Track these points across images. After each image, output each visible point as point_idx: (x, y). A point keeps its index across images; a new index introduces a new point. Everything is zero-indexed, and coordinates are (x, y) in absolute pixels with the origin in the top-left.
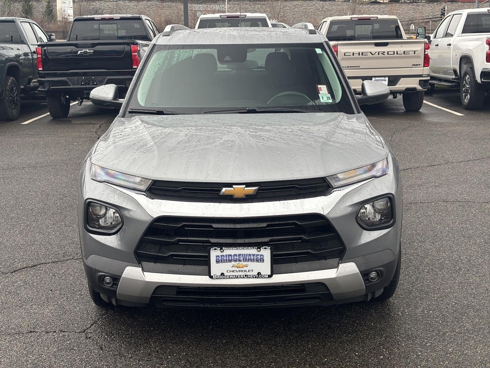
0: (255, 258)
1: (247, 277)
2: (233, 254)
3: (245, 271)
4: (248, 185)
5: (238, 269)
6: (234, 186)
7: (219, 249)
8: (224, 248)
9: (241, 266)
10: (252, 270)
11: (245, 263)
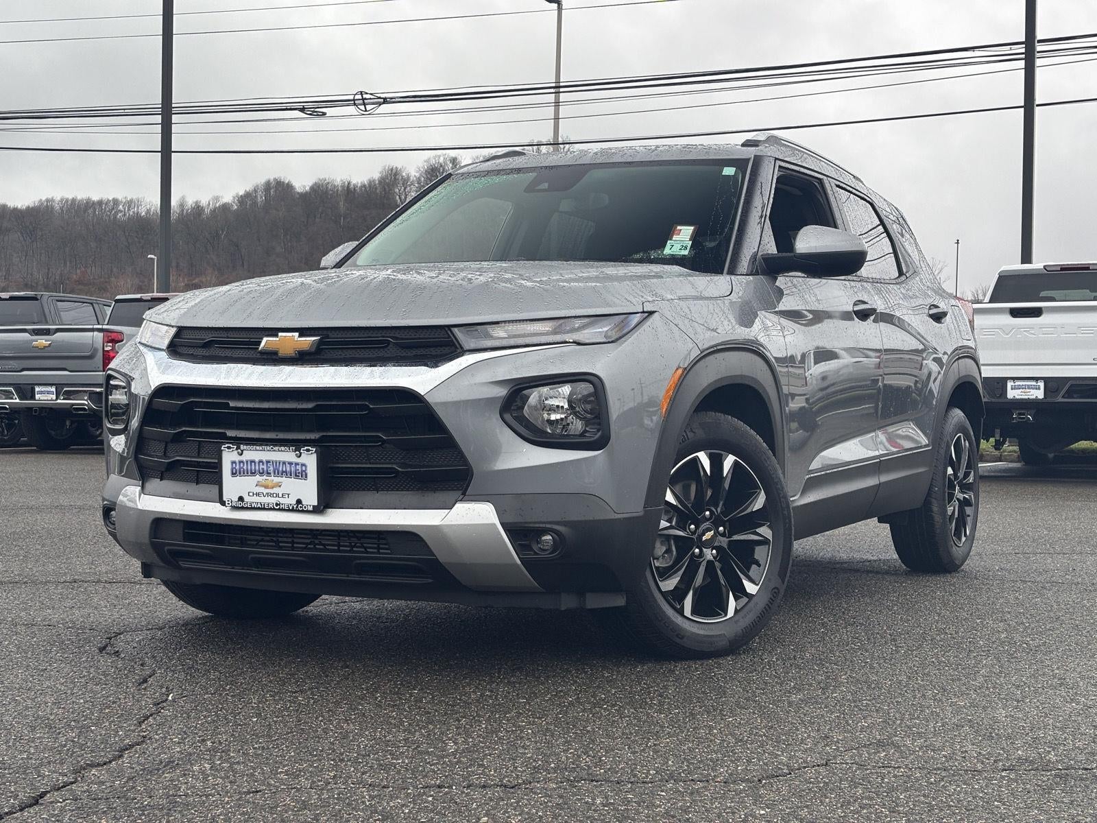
0: (293, 469)
1: (278, 507)
2: (257, 460)
3: (277, 495)
4: (303, 332)
5: (265, 491)
6: (280, 334)
7: (235, 447)
8: (242, 447)
9: (270, 484)
10: (288, 494)
11: (277, 480)
